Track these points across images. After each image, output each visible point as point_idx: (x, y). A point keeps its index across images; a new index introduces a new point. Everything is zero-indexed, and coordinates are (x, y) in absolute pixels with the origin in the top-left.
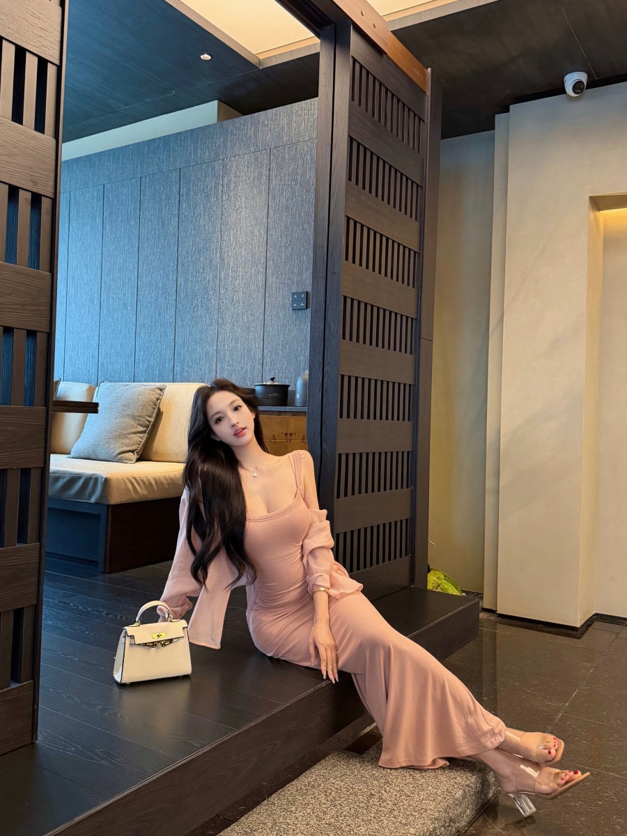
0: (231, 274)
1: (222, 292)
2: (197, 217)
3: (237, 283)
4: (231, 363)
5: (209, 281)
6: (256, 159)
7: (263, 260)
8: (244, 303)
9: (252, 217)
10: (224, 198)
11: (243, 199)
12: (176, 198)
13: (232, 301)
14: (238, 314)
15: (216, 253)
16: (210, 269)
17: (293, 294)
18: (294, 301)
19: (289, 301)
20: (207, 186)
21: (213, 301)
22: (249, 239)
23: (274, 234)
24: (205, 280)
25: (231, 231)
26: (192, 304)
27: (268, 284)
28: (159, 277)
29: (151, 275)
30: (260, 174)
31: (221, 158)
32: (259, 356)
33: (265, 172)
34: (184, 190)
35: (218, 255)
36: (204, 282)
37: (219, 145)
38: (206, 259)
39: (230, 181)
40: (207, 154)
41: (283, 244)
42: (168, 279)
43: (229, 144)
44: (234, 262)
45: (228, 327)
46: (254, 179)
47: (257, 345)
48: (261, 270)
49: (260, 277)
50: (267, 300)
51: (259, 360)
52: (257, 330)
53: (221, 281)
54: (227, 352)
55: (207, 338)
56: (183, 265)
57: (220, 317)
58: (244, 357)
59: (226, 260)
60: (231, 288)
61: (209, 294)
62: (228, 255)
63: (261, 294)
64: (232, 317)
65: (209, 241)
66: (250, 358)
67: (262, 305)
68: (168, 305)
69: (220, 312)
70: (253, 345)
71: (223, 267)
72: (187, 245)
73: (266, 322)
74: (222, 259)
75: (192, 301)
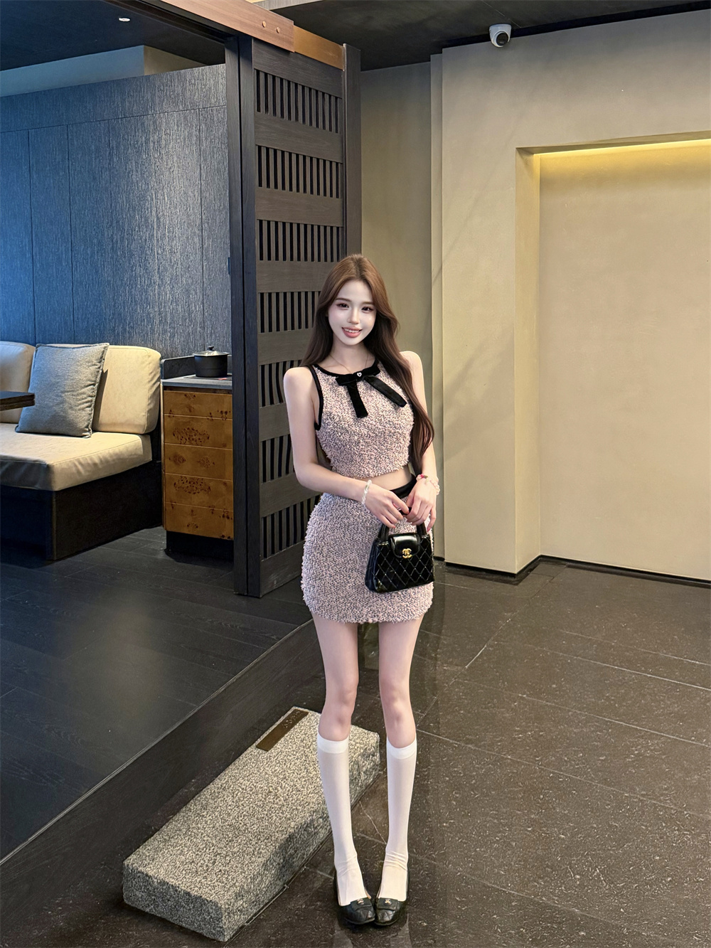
0: (167, 234)
1: (160, 252)
2: (129, 172)
3: (173, 244)
4: (173, 325)
5: (146, 240)
6: (185, 118)
7: (198, 222)
8: (182, 264)
9: (185, 177)
10: (156, 156)
11: (175, 159)
12: (106, 151)
13: (171, 262)
14: (177, 276)
15: (151, 212)
16: (146, 227)
17: (229, 259)
18: (230, 266)
19: (225, 266)
20: (137, 142)
21: (150, 261)
22: (183, 200)
23: (208, 196)
24: (141, 239)
25: (165, 190)
26: (129, 263)
27: (205, 246)
29: (86, 230)
30: (190, 135)
31: (150, 112)
32: (199, 318)
33: (195, 133)
34: (114, 144)
35: (154, 213)
36: (140, 241)
37: (148, 100)
38: (141, 217)
39: (160, 138)
40: (135, 108)
41: (216, 208)
42: (103, 235)
43: (157, 101)
44: (169, 223)
45: (168, 288)
46: (185, 139)
47: (197, 308)
48: (197, 232)
49: (196, 240)
50: (205, 264)
51: (200, 324)
52: (196, 293)
53: (158, 240)
54: (169, 315)
55: (147, 299)
56: (118, 222)
57: (160, 277)
58: (186, 319)
59: (161, 220)
60: (168, 248)
61: (146, 254)
62: (163, 214)
63: (198, 257)
64: (172, 279)
65: (142, 198)
66: (191, 321)
67: (200, 267)
68: (106, 263)
69: (158, 272)
70: (194, 308)
71: (158, 227)
72: (120, 201)
73: (205, 285)
74: (158, 219)
75: (130, 260)
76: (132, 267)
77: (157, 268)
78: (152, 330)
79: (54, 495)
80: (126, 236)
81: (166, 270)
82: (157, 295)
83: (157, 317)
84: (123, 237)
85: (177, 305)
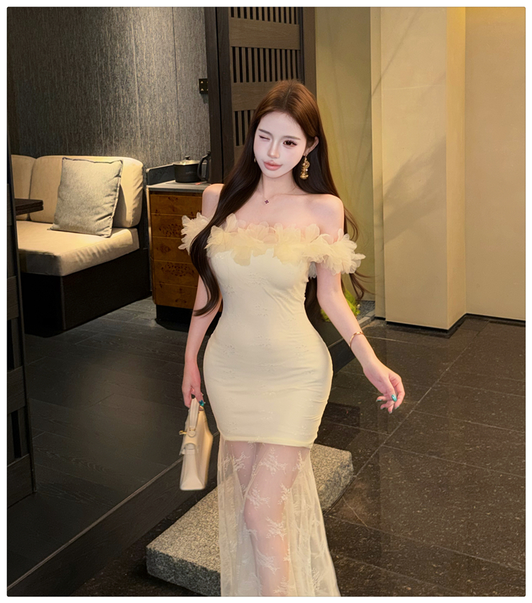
0: (145, 60)
1: (139, 75)
3: (151, 68)
4: (152, 138)
5: (126, 65)
7: (172, 48)
8: (159, 86)
13: (149, 84)
14: (155, 95)
15: (130, 41)
16: (127, 54)
17: (200, 80)
18: (201, 86)
19: (196, 86)
21: (131, 83)
22: (158, 29)
23: (179, 25)
24: (122, 64)
25: (142, 21)
26: (113, 85)
27: (179, 69)
28: (81, 60)
29: (74, 58)
32: (175, 132)
35: (133, 41)
36: (122, 66)
38: (122, 45)
41: (187, 36)
44: (147, 49)
45: (148, 106)
47: (173, 124)
48: (171, 56)
49: (170, 64)
50: (179, 85)
51: (177, 136)
52: (172, 111)
53: (137, 65)
54: (149, 129)
55: (129, 116)
56: (102, 50)
57: (139, 97)
58: (163, 133)
59: (139, 48)
60: (146, 72)
61: (127, 77)
62: (141, 43)
63: (173, 79)
64: (151, 98)
65: (123, 28)
66: (168, 134)
67: (175, 88)
68: (93, 86)
69: (138, 93)
70: (170, 123)
71: (137, 53)
72: (103, 31)
73: (179, 103)
74: (136, 46)
75: (113, 83)
76: (116, 88)
77: (137, 89)
78: (135, 142)
79: (62, 280)
80: (109, 62)
81: (145, 90)
82: (138, 112)
83: (139, 131)
84: (107, 63)
85: (156, 120)
